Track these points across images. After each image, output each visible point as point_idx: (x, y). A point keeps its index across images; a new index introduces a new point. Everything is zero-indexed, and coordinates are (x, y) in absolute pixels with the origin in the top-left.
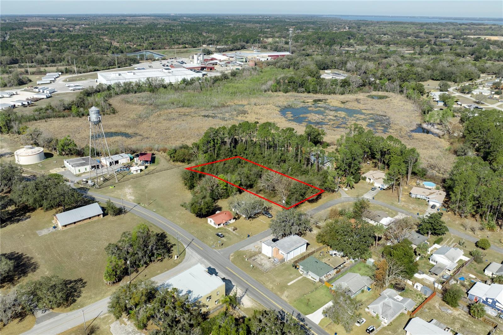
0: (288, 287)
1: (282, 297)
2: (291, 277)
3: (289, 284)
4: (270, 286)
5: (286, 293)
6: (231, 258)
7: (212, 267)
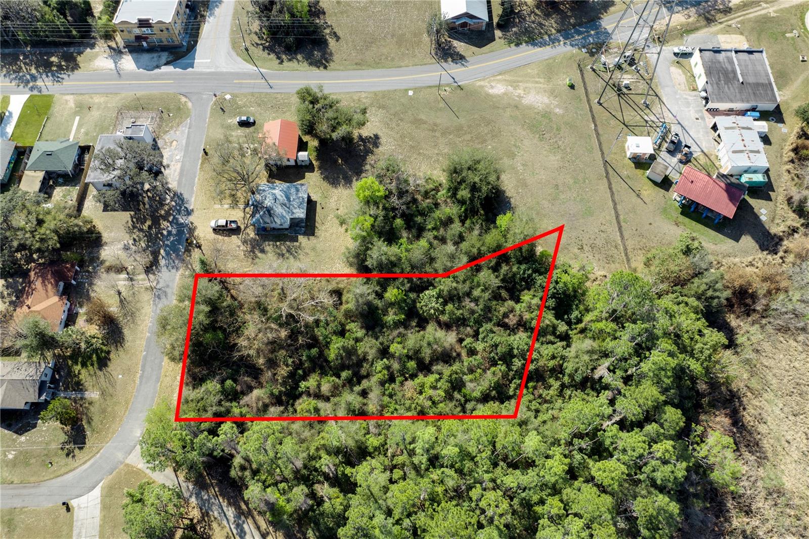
0: (76, 113)
1: (72, 96)
2: (83, 130)
3: (77, 118)
4: (97, 99)
5: (72, 104)
6: (183, 99)
7: (190, 69)
